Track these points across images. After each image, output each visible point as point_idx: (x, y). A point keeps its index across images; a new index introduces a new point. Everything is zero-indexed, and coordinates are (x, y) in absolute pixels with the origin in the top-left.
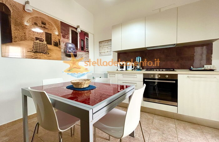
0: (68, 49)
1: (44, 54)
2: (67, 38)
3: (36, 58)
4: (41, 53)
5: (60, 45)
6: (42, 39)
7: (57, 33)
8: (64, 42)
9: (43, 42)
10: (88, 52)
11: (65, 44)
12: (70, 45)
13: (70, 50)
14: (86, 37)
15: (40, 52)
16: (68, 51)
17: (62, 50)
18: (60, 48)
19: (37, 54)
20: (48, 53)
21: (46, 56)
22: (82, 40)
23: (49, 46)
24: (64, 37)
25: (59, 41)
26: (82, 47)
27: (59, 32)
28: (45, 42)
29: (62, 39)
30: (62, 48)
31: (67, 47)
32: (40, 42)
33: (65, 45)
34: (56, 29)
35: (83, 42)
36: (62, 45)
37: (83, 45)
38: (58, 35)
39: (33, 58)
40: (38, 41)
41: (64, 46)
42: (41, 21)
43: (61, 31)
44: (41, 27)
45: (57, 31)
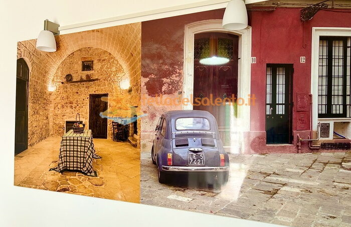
0: (173, 143)
1: (83, 177)
2: (170, 92)
3: (64, 190)
4: (77, 171)
5: (136, 132)
6: (81, 122)
7: (126, 84)
8: (153, 116)
9: (82, 135)
12: (184, 124)
13: (182, 153)
14: (319, 32)
15: (73, 171)
19: (68, 177)
20: (95, 172)
21: (87, 184)
22: (280, 68)
23: (100, 145)
24: (155, 88)
27: (133, 74)
28: (88, 133)
30: (145, 146)
31: (168, 136)
32: (75, 135)
33: (159, 128)
34: (125, 66)
37: (289, 104)
38: (130, 91)
39: (59, 189)
40: (71, 134)
41: (154, 135)
42: (80, 62)
43: (143, 66)
44: (82, 81)
45: (127, 74)
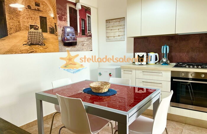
0: (66, 35)
1: (40, 46)
2: (64, 21)
3: (32, 52)
4: (37, 44)
5: (56, 31)
6: (37, 26)
7: (52, 15)
8: (61, 27)
9: (38, 31)
10: (91, 36)
11: (62, 28)
12: (68, 30)
13: (68, 37)
14: (87, 15)
15: (35, 44)
16: (66, 38)
17: (60, 38)
18: (57, 35)
19: (33, 47)
20: (44, 44)
21: (41, 48)
22: (83, 20)
23: (45, 35)
24: (61, 19)
25: (56, 26)
26: (82, 30)
27: (54, 13)
28: (40, 30)
29: (59, 22)
30: (59, 35)
31: (65, 33)
32: (35, 31)
33: (63, 30)
34: (52, 9)
35: (83, 22)
36: (59, 31)
37: (84, 28)
38: (54, 18)
39: (29, 52)
40: (33, 30)
41: (61, 32)
42: (34, 2)
43: (57, 11)
44: (35, 10)
45: (53, 12)
